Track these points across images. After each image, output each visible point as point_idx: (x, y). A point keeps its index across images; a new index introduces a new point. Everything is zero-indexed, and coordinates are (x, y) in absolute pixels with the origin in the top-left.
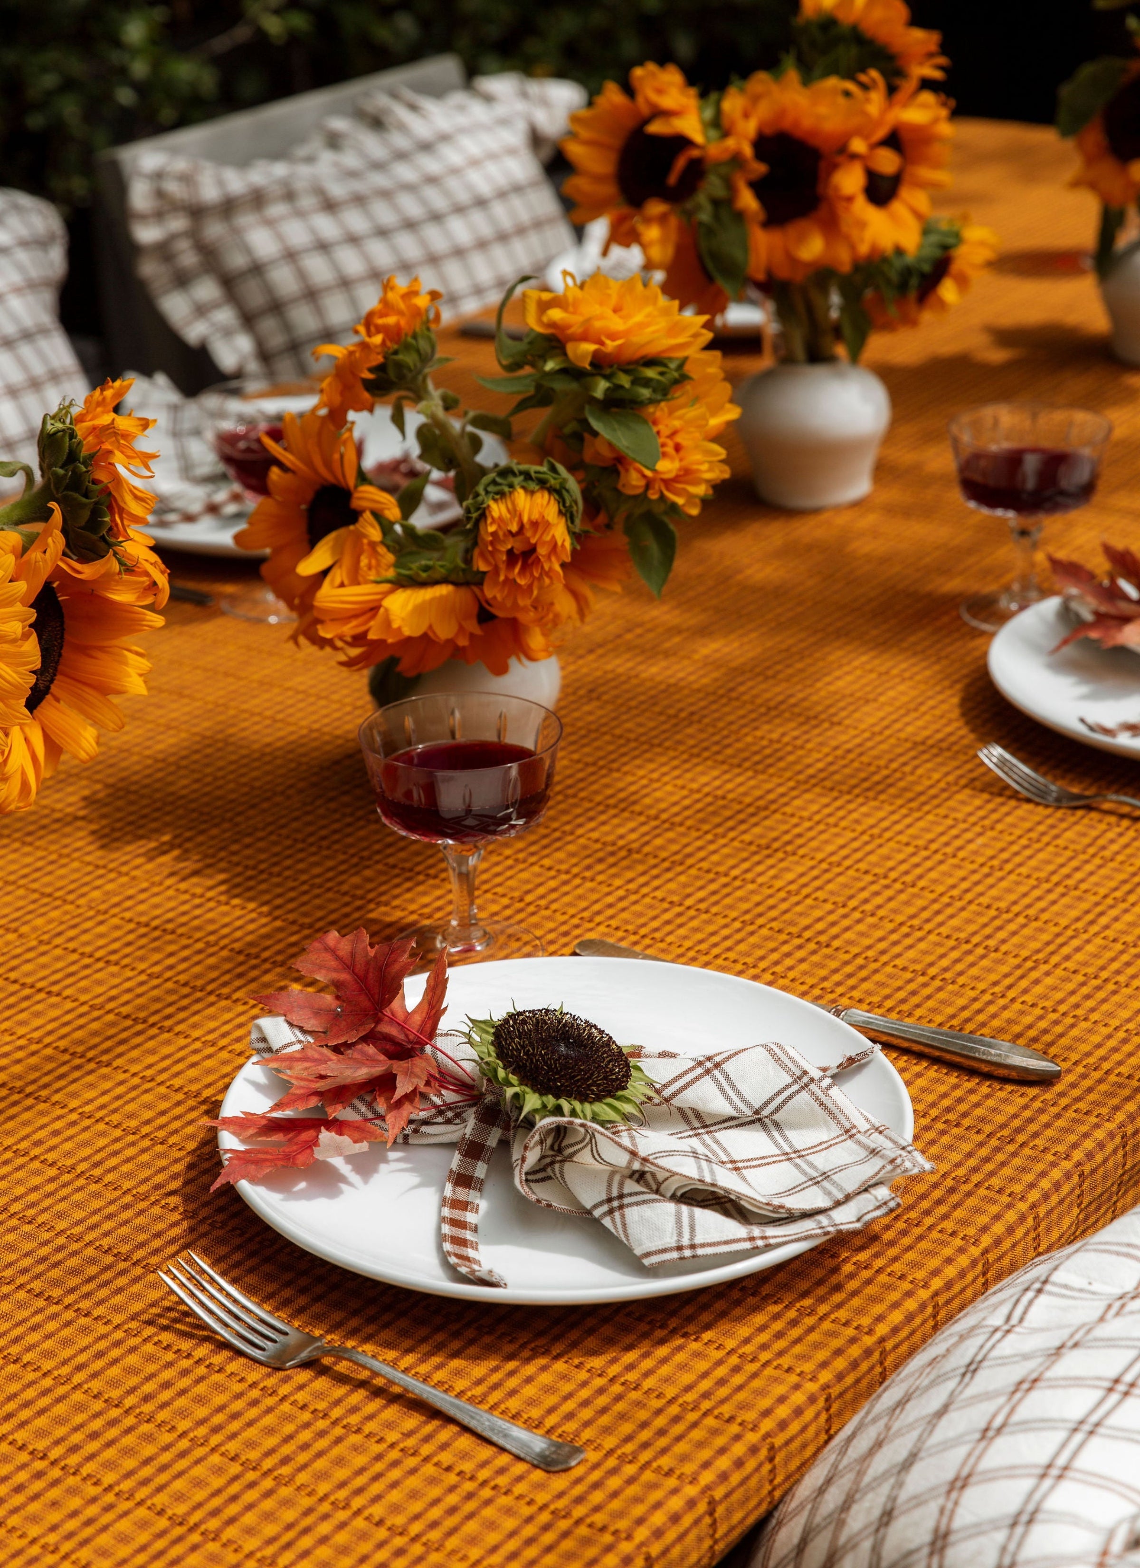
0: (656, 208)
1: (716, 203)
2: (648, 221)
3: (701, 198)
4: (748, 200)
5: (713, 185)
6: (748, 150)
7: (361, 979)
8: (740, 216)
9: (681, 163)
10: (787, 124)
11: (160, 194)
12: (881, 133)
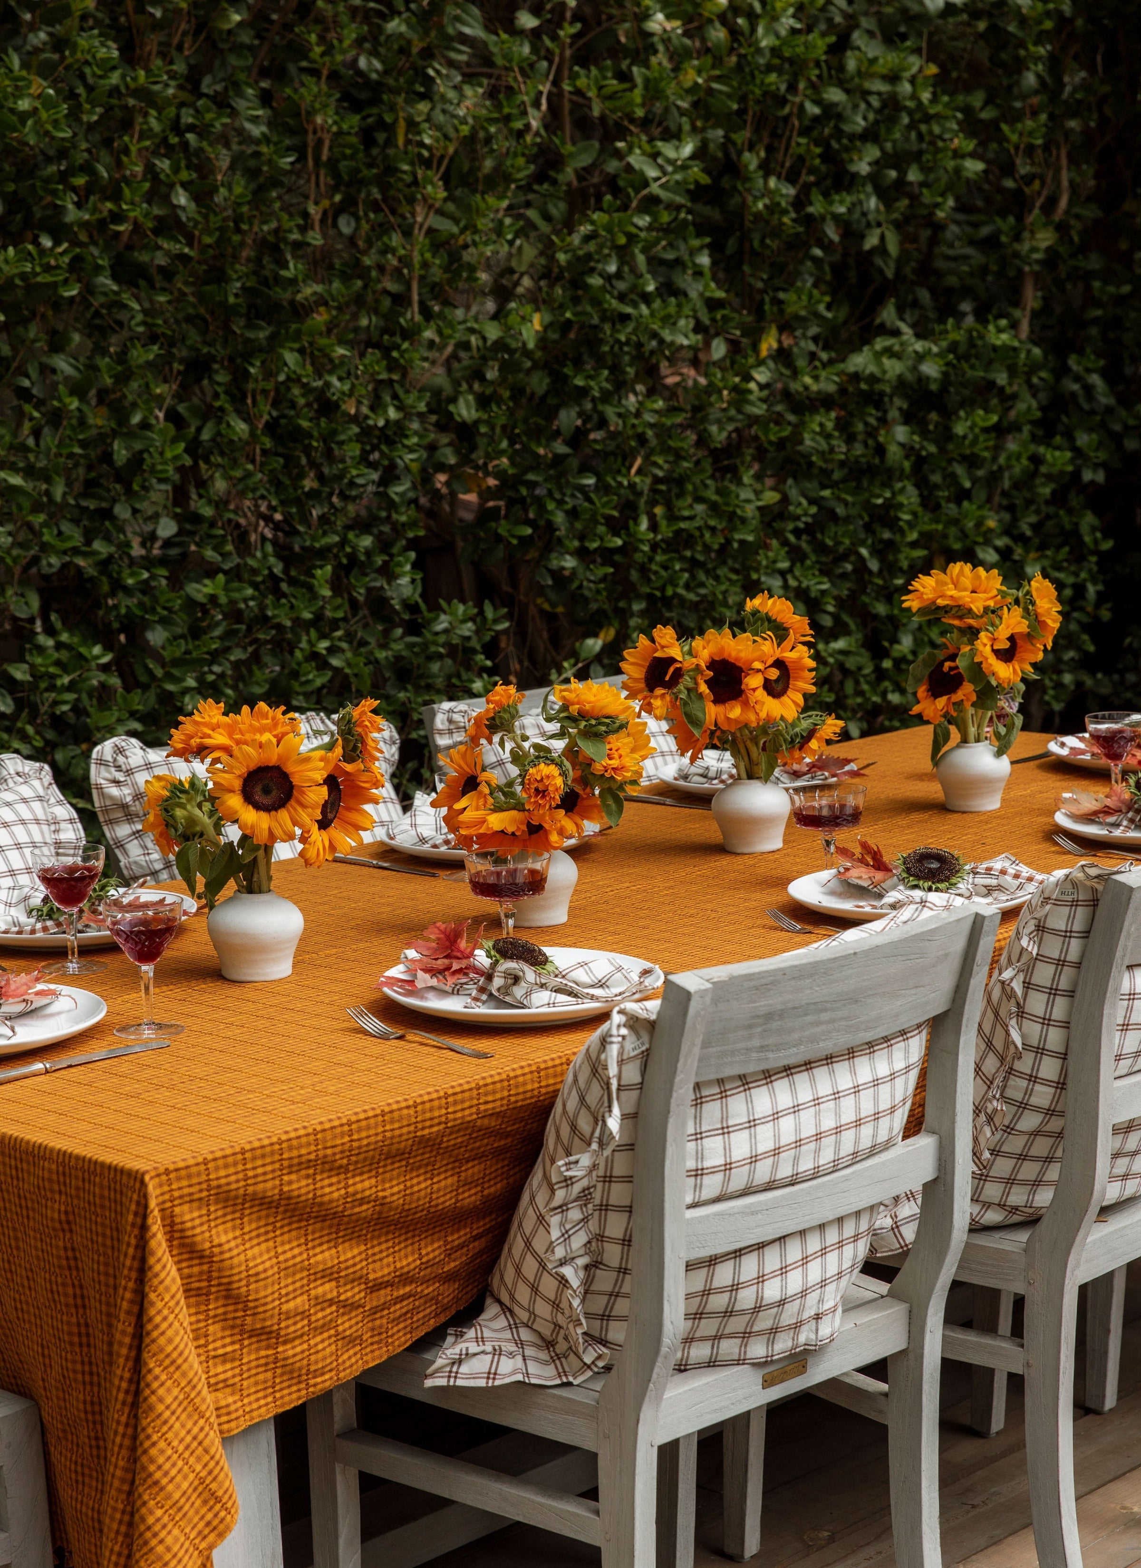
0: (659, 691)
1: (689, 690)
2: (656, 697)
3: (681, 687)
4: (704, 688)
5: (687, 680)
6: (703, 665)
7: (448, 937)
8: (700, 696)
9: (671, 670)
10: (725, 656)
11: (450, 721)
12: (770, 661)
